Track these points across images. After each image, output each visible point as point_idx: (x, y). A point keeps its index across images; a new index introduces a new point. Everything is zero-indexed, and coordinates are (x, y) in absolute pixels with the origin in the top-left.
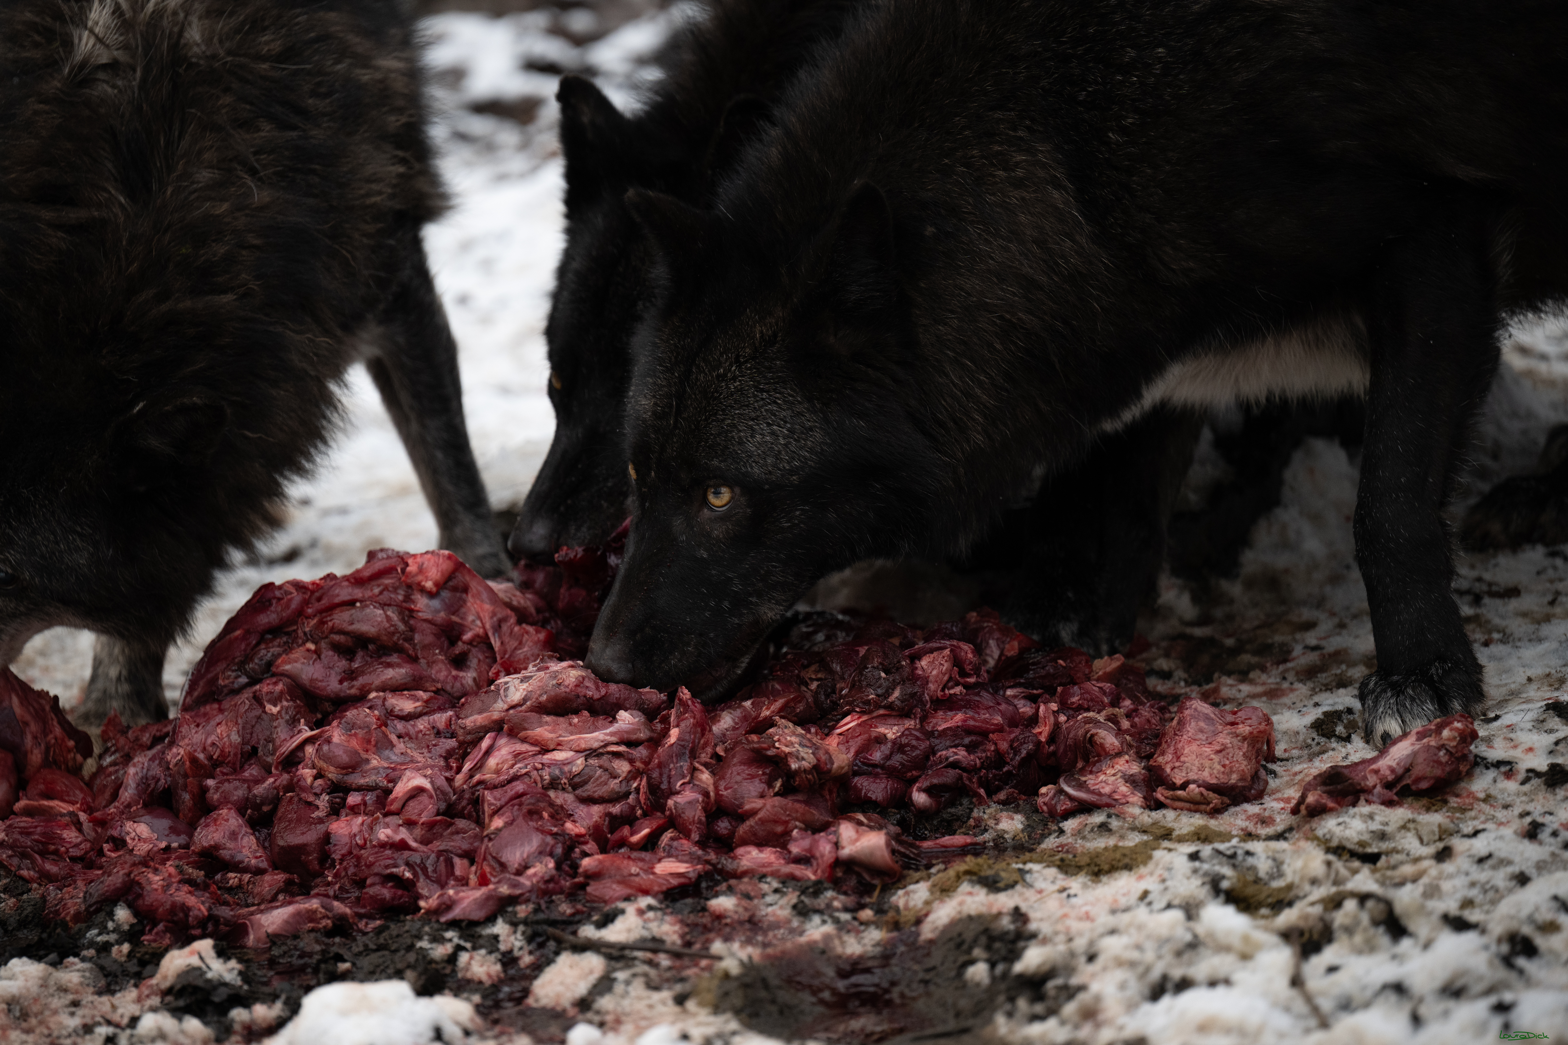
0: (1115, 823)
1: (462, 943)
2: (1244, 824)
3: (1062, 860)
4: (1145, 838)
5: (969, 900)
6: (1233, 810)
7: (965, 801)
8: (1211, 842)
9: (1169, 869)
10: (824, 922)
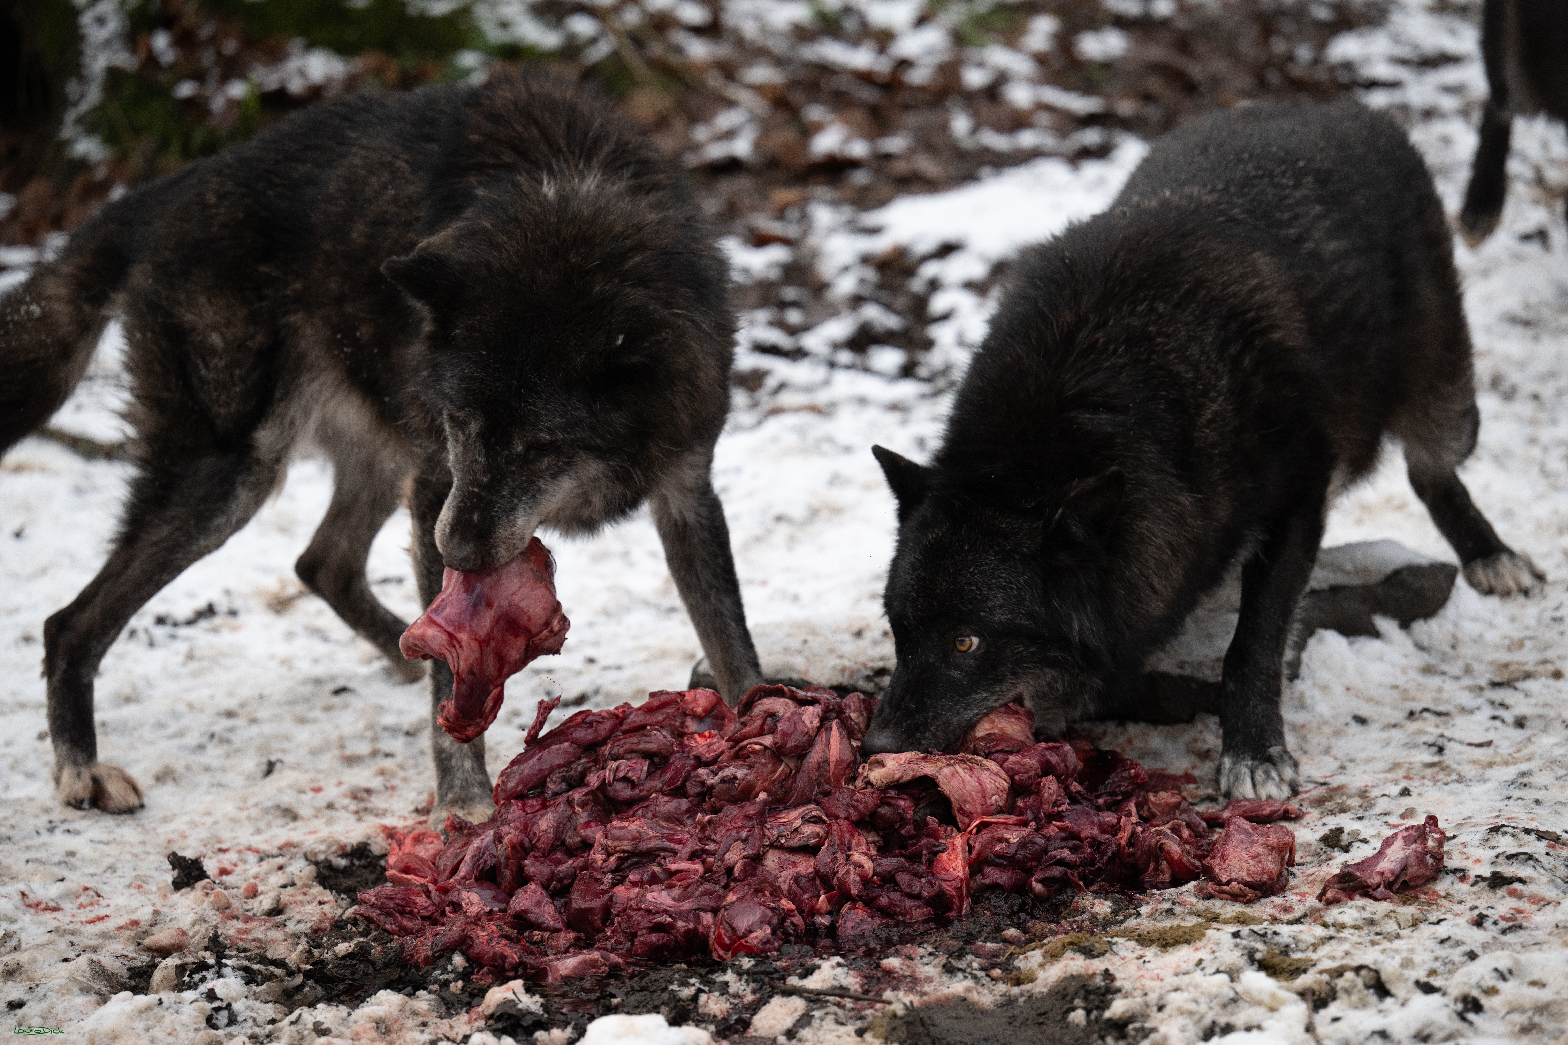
0: (1178, 909)
1: (702, 987)
2: (1271, 911)
3: (1140, 935)
4: (1200, 920)
5: (1071, 963)
6: (1263, 901)
7: (1069, 891)
8: (1248, 924)
9: (1218, 944)
10: (965, 978)
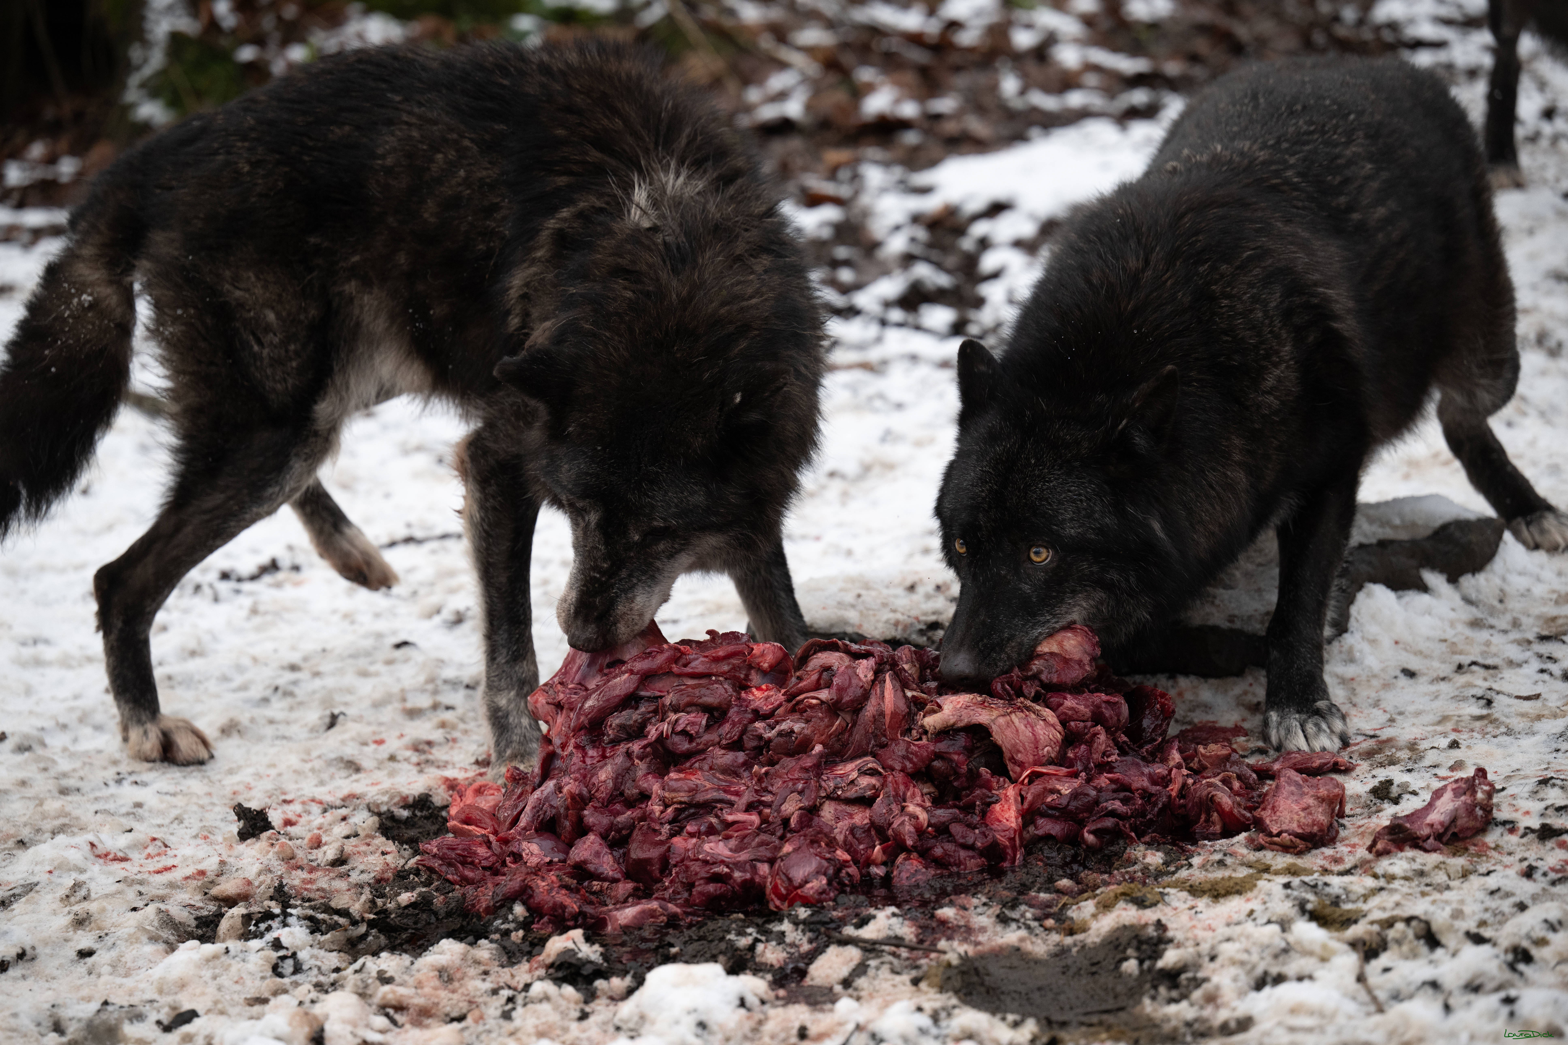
0: (1229, 860)
1: (759, 937)
2: (1322, 862)
3: (1191, 886)
4: (1251, 871)
5: (1124, 913)
6: (1314, 852)
7: (1121, 842)
8: (1298, 875)
9: (1269, 895)
10: (1019, 928)
